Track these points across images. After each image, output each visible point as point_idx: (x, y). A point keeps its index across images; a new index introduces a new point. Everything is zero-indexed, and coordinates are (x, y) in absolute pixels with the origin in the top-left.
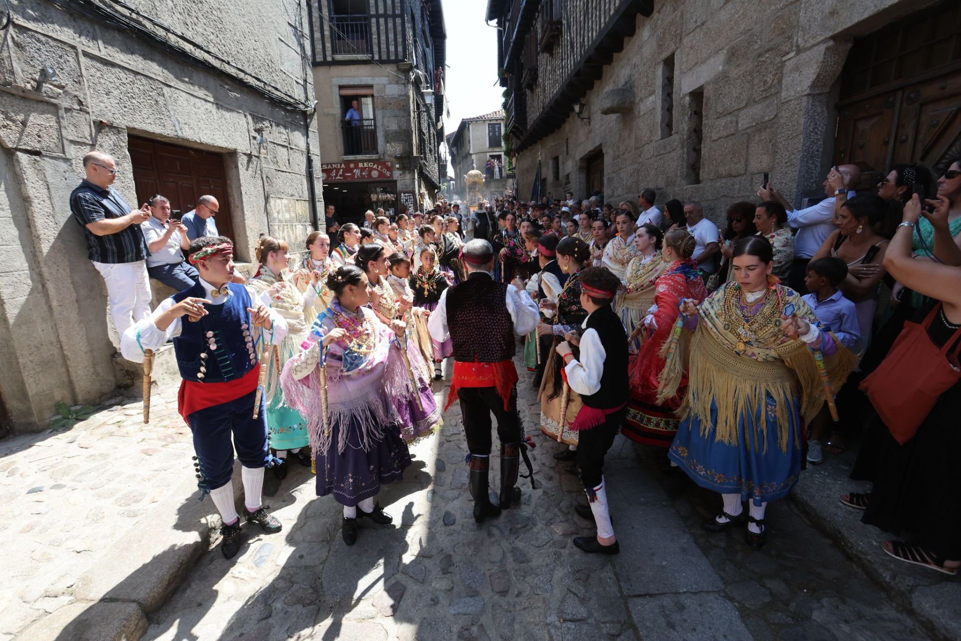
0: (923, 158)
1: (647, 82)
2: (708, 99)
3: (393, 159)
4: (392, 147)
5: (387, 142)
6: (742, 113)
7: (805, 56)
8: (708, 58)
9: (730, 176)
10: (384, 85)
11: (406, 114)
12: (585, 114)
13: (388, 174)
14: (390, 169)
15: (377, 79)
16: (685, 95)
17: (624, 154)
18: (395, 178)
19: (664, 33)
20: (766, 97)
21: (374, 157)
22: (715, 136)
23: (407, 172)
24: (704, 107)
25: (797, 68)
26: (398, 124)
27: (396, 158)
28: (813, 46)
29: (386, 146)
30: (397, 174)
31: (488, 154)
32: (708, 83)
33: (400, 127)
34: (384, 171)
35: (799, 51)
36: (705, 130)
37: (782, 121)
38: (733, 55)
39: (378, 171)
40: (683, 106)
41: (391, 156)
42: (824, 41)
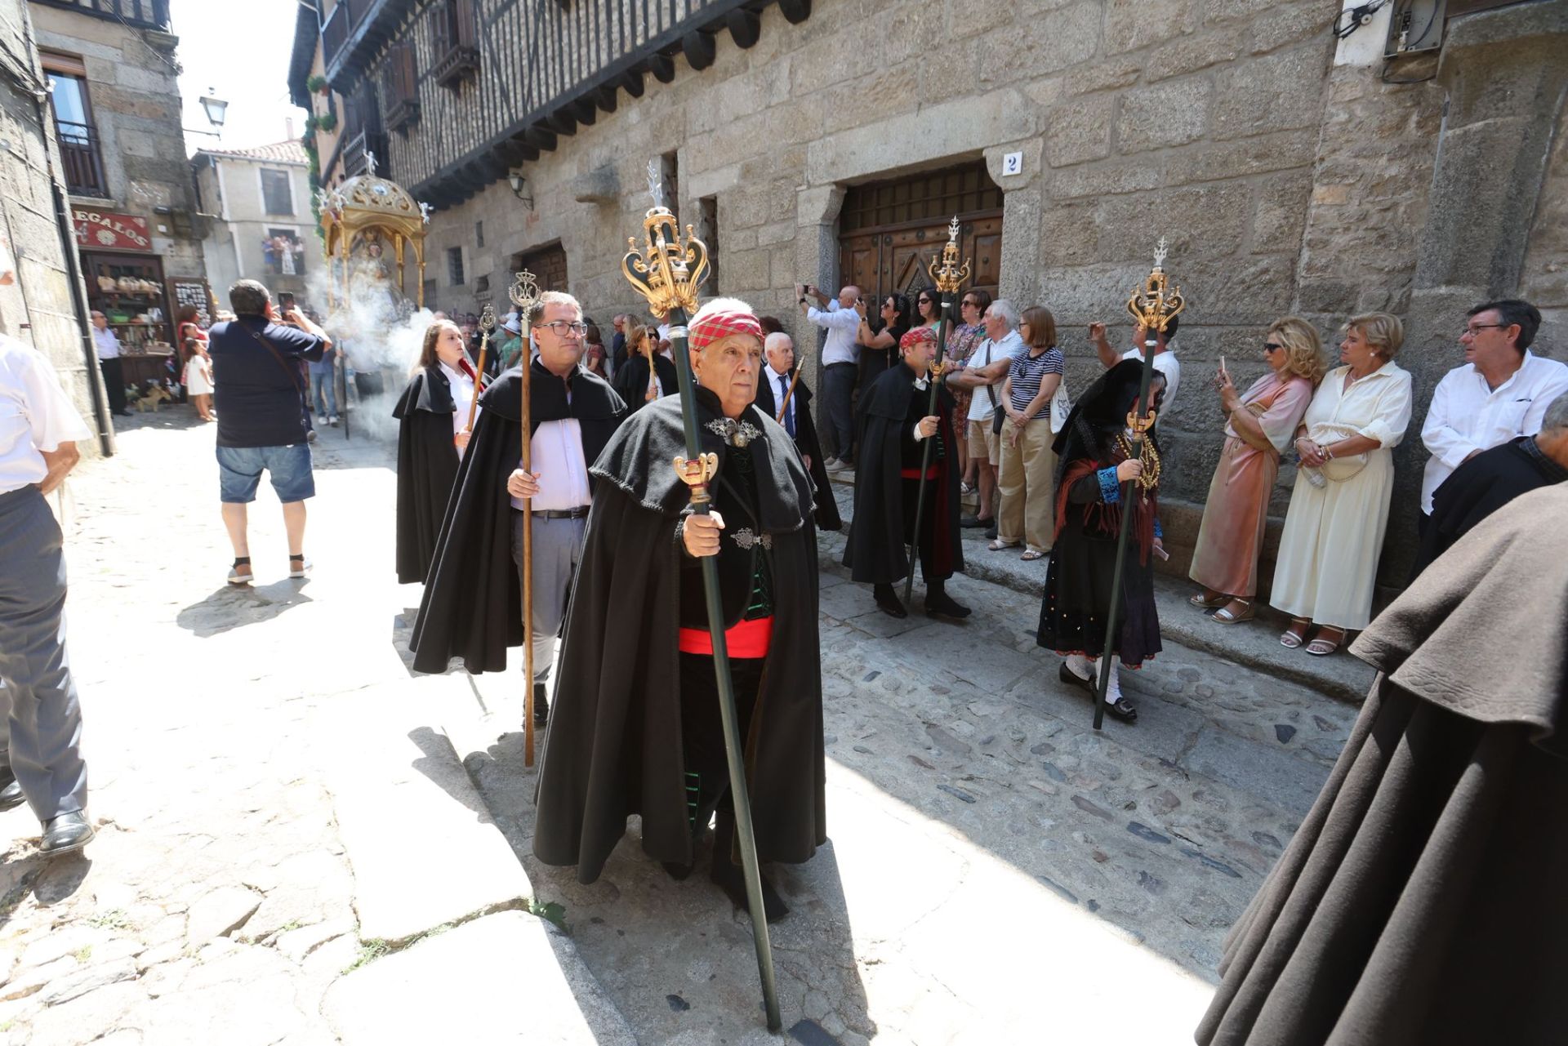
0: (899, 286)
1: (639, 174)
2: (723, 209)
3: (151, 214)
4: (143, 188)
5: (133, 178)
6: (761, 230)
7: (815, 191)
8: (721, 167)
9: (753, 289)
10: (113, 63)
11: (173, 133)
12: (524, 193)
13: (141, 241)
14: (144, 232)
15: (91, 45)
16: (693, 200)
17: (604, 255)
18: (158, 252)
19: (661, 124)
20: (784, 220)
21: (103, 203)
22: (734, 248)
23: (185, 242)
24: (718, 216)
25: (809, 200)
26: (155, 147)
27: (157, 212)
28: (820, 185)
29: (131, 186)
30: (161, 245)
31: (266, 228)
32: (722, 193)
33: (160, 154)
34: (131, 234)
35: (809, 186)
36: (721, 241)
37: (801, 243)
38: (747, 172)
39: (114, 232)
40: (693, 211)
41: (144, 207)
42: (829, 184)
